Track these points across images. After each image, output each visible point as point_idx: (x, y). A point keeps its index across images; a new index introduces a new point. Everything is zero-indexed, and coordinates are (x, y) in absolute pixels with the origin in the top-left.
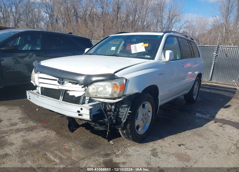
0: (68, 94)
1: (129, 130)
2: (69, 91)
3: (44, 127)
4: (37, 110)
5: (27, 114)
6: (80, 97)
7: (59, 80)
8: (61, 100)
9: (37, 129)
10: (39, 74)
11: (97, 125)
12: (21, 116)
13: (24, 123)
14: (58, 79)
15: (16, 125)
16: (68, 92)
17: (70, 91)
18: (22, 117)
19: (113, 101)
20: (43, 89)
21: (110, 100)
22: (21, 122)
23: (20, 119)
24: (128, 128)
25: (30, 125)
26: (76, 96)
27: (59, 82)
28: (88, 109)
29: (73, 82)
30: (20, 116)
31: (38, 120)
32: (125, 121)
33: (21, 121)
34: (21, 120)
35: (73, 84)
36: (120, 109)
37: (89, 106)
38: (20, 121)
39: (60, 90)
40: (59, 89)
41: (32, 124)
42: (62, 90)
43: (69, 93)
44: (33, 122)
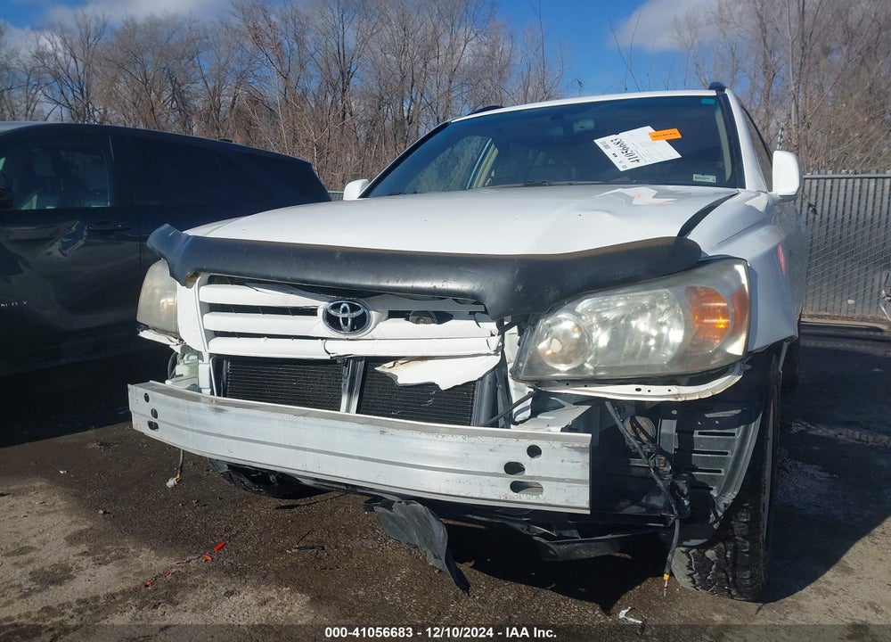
0: (389, 380)
1: (748, 544)
2: (391, 364)
3: (228, 573)
4: (171, 483)
5: (105, 513)
6: (470, 386)
7: (336, 307)
8: (348, 410)
9: (195, 587)
10: (202, 288)
11: (566, 533)
12: (73, 522)
13: (106, 563)
14: (322, 305)
15: (71, 578)
16: (385, 368)
17: (400, 362)
18: (81, 533)
19: (694, 394)
20: (227, 366)
21: (675, 389)
22: (87, 561)
23: (73, 540)
24: (737, 529)
25: (144, 566)
26: (444, 387)
27: (332, 321)
28: (576, 449)
29: (416, 313)
30: (70, 525)
31: (172, 538)
32: (729, 497)
33: (84, 553)
34: (84, 547)
35: (417, 322)
36: (696, 435)
37: (562, 430)
38: (80, 551)
39: (339, 362)
40: (328, 357)
41: (151, 561)
42: (347, 360)
43: (394, 371)
44: (153, 549)
